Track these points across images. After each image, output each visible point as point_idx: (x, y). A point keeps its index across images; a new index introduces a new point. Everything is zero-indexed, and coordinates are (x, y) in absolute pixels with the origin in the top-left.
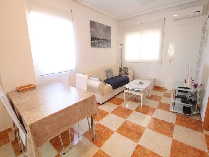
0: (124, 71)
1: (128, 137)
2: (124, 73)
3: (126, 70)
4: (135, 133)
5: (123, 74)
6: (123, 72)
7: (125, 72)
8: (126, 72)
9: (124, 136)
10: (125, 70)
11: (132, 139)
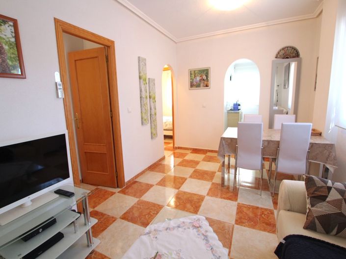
1: (189, 193)
4: (182, 198)
9: (194, 194)
11: (185, 193)
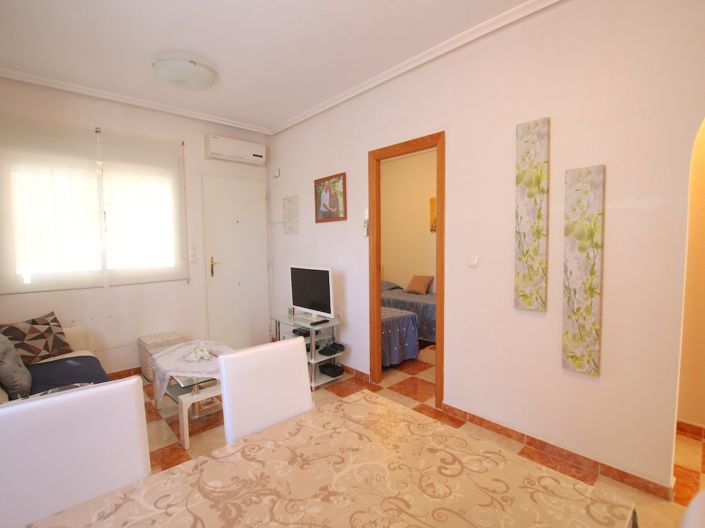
0: (42, 336)
2: (46, 347)
3: (55, 330)
5: (44, 353)
6: (39, 344)
7: (50, 339)
8: (56, 338)
10: (49, 331)
